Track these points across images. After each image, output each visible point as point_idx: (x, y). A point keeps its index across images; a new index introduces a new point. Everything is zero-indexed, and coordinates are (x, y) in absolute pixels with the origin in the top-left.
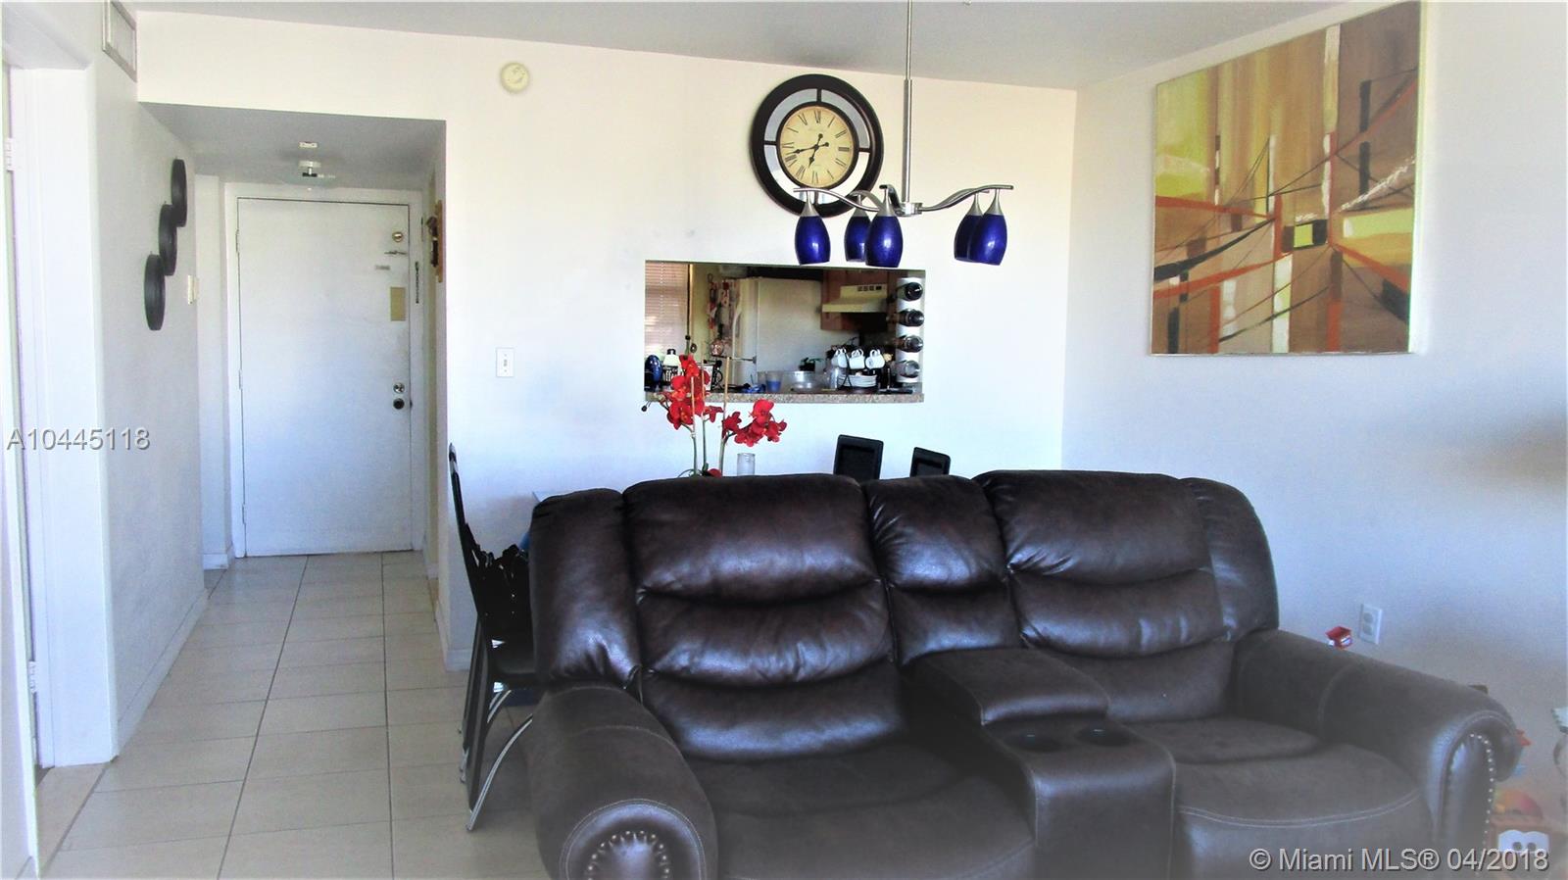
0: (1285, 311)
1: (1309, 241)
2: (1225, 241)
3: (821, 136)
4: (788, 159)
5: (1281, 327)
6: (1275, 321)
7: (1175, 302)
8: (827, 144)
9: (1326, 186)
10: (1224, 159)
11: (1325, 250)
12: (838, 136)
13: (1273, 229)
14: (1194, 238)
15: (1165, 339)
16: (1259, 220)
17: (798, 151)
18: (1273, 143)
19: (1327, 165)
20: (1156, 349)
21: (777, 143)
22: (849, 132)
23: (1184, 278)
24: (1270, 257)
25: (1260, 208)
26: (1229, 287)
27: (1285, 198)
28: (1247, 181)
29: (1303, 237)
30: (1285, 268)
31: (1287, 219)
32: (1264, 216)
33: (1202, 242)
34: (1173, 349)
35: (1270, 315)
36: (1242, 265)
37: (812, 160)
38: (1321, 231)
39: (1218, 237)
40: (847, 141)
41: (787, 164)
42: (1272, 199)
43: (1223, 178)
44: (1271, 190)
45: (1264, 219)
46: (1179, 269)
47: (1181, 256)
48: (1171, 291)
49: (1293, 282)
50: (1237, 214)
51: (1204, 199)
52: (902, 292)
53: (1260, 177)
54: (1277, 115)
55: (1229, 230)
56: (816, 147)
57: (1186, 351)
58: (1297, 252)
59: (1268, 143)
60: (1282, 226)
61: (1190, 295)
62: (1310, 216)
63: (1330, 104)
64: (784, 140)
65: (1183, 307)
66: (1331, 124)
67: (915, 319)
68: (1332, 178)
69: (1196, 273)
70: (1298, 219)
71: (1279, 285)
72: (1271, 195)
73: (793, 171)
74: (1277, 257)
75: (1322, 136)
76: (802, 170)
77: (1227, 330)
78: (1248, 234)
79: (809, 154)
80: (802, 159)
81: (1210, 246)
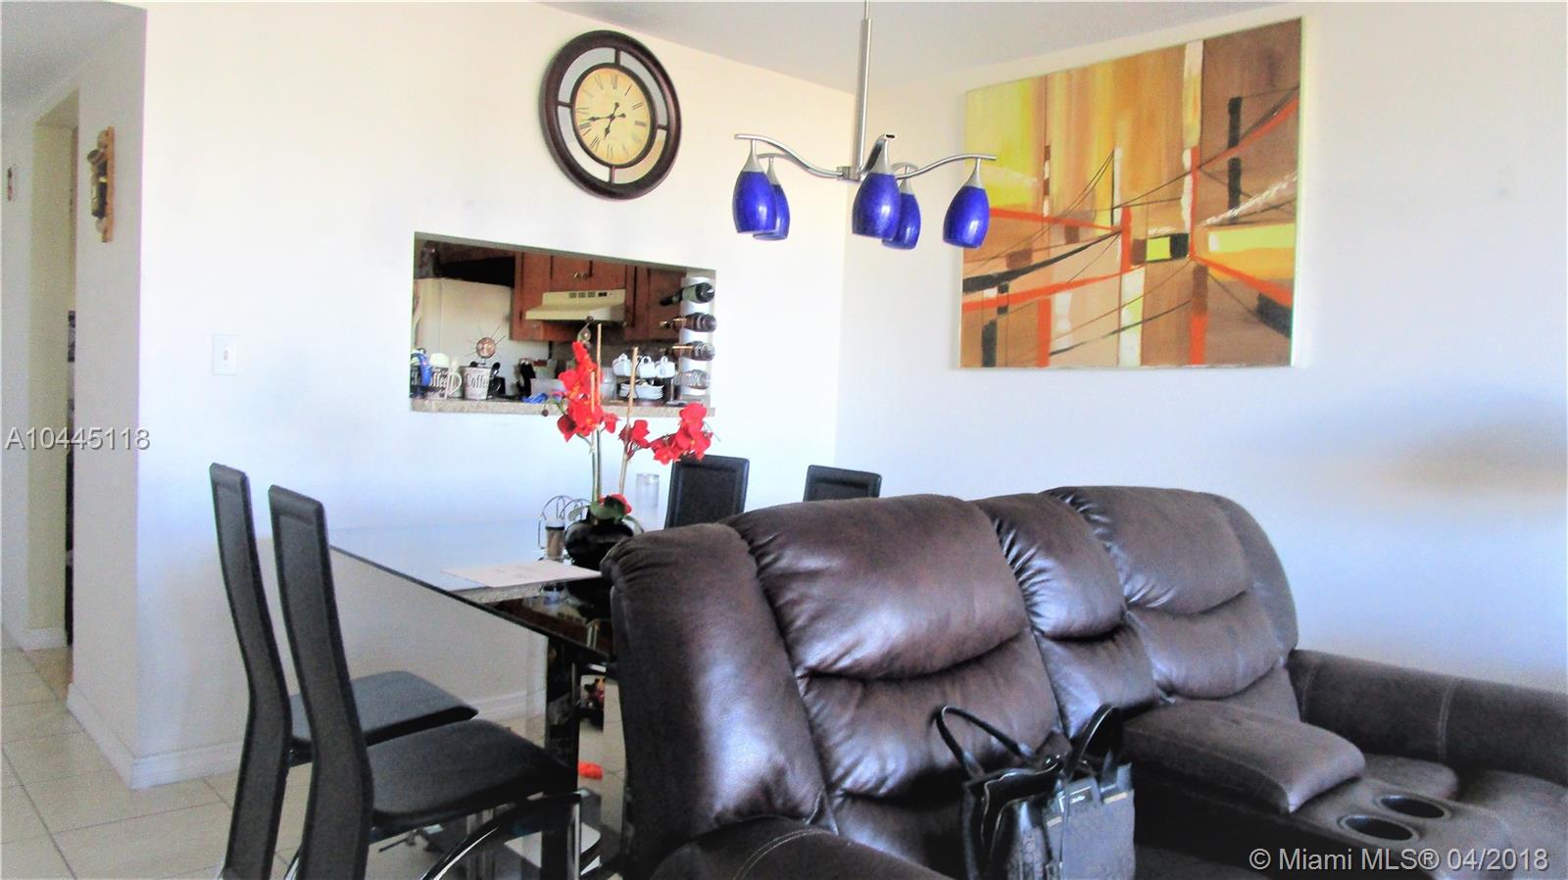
0: (1137, 324)
1: (1166, 253)
2: (1055, 253)
3: (617, 105)
4: (583, 127)
5: (1131, 341)
6: (1123, 334)
7: (991, 314)
8: (623, 116)
9: (1186, 201)
10: (1056, 170)
11: (1186, 264)
12: (634, 108)
13: (1119, 240)
14: (1014, 250)
15: (978, 351)
16: (1101, 233)
17: (593, 119)
18: (1119, 154)
19: (1188, 181)
20: (967, 363)
21: (571, 105)
22: (645, 104)
23: (1003, 290)
24: (1118, 271)
25: (1103, 219)
26: (1061, 302)
27: (1135, 210)
28: (1087, 192)
29: (1159, 249)
30: (1135, 281)
31: (1137, 232)
32: (1107, 229)
33: (1027, 253)
34: (988, 361)
35: (1116, 328)
36: (1080, 278)
37: (607, 131)
38: (1179, 245)
39: (1048, 248)
40: (644, 115)
41: (582, 132)
42: (1118, 213)
43: (1054, 188)
44: (1117, 202)
45: (1109, 232)
46: (999, 281)
47: (1000, 267)
48: (985, 304)
49: (1144, 295)
50: (1072, 228)
51: (1029, 210)
52: (693, 293)
53: (1102, 190)
54: (1124, 126)
55: (1063, 242)
56: (612, 117)
57: (1006, 365)
58: (1149, 265)
59: (1112, 155)
60: (1131, 239)
61: (1010, 309)
62: (1168, 230)
63: (1192, 118)
64: (578, 104)
65: (1002, 321)
66: (1193, 137)
67: (706, 323)
68: (1195, 191)
69: (1016, 286)
70: (1152, 232)
71: (1125, 299)
72: (1118, 207)
73: (588, 142)
74: (1124, 270)
75: (1182, 150)
76: (596, 141)
77: (1057, 344)
78: (1089, 245)
79: (604, 124)
80: (597, 129)
81: (1037, 259)
